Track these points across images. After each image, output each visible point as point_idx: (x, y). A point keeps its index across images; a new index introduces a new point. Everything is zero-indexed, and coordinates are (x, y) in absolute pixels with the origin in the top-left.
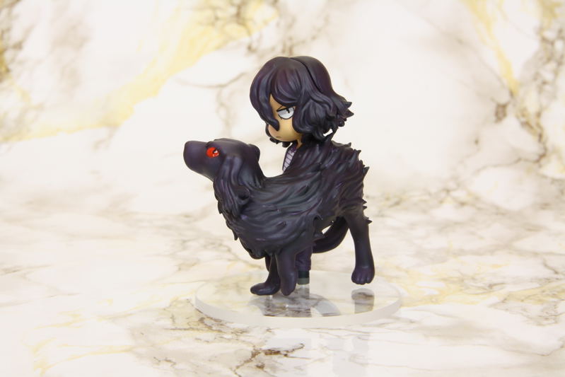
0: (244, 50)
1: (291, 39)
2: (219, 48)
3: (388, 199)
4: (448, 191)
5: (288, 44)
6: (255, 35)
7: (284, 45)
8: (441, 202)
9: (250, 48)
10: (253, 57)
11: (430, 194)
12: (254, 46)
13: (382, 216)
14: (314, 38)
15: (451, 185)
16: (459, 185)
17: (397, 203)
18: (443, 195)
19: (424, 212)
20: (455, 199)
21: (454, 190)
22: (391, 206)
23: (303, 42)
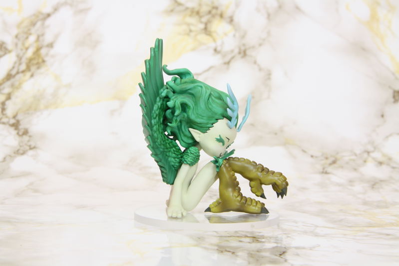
0: (212, 51)
1: (244, 45)
2: (193, 50)
3: (327, 158)
4: (368, 153)
5: (243, 48)
6: (219, 42)
7: (240, 49)
8: (365, 161)
9: (215, 50)
10: (219, 56)
11: (356, 155)
12: (219, 49)
13: (326, 173)
14: (260, 45)
15: (370, 148)
16: (375, 148)
17: (334, 162)
18: (365, 155)
19: (355, 170)
20: (374, 159)
21: (373, 152)
22: (330, 164)
23: (253, 47)
